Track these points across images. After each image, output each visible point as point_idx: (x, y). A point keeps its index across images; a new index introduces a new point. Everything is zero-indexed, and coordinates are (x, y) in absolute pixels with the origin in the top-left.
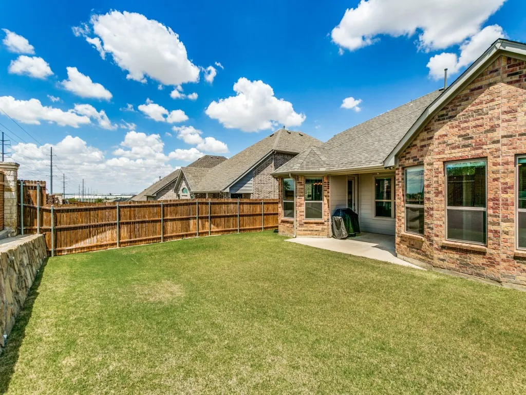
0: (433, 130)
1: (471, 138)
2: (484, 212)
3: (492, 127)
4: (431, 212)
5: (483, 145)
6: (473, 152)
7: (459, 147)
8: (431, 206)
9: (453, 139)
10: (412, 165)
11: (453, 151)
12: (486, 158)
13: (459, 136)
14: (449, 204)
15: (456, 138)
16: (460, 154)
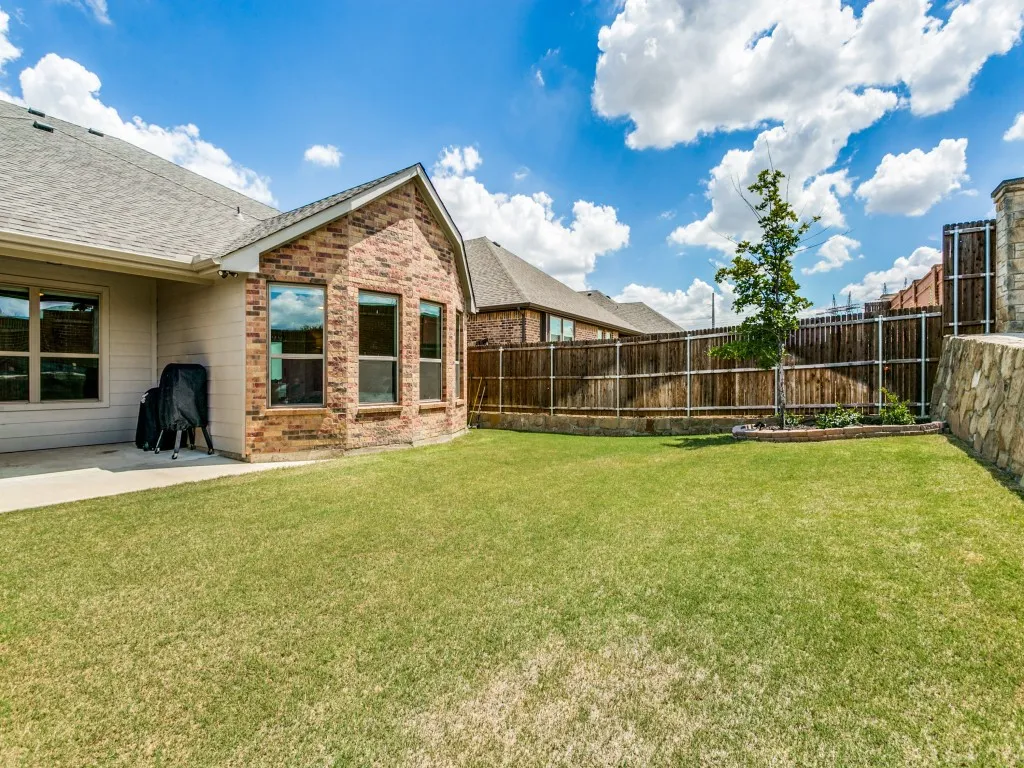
0: (345, 235)
1: (389, 266)
2: (394, 363)
3: (406, 260)
4: (343, 365)
5: (399, 278)
6: (390, 285)
7: (377, 274)
8: (342, 355)
9: (371, 260)
10: (297, 280)
11: (371, 277)
12: (400, 296)
13: (378, 259)
14: (361, 353)
15: (374, 260)
16: (377, 284)
